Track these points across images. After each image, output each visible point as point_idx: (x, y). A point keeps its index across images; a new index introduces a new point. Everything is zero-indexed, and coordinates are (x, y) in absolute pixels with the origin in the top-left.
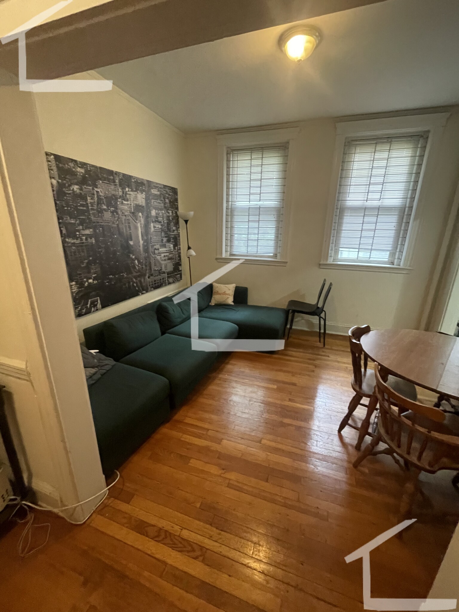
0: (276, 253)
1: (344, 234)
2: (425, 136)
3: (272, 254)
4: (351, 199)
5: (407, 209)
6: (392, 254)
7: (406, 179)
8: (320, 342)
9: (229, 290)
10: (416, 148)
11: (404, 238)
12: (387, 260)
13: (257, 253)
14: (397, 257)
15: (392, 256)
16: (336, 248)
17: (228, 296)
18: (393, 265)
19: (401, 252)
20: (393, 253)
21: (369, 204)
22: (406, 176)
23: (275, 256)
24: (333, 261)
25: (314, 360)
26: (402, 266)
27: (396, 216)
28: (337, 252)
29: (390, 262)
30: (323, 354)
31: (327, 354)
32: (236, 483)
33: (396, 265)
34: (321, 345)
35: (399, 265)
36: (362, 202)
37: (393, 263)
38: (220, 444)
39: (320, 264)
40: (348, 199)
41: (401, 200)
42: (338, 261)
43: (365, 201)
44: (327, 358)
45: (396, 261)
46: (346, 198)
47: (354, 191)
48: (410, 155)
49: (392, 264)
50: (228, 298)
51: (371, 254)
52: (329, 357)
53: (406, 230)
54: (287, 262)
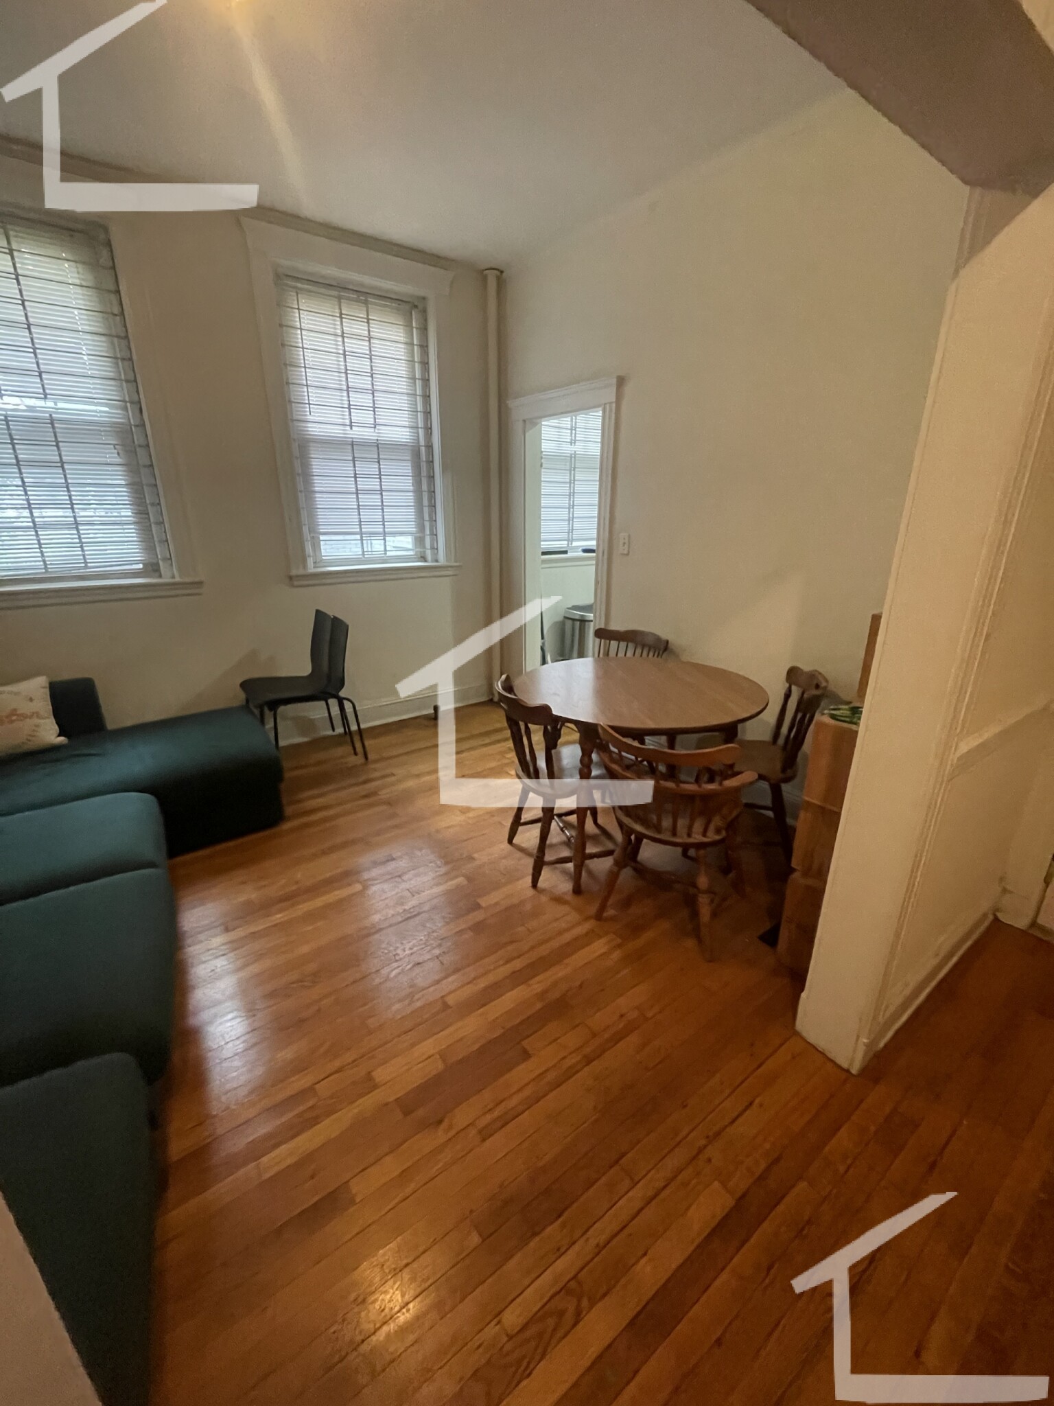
0: (155, 561)
1: (321, 501)
2: (420, 306)
3: (141, 566)
4: (317, 419)
5: (423, 449)
6: (420, 541)
7: (406, 389)
8: (356, 754)
9: (31, 700)
10: (409, 325)
11: (433, 506)
12: (411, 553)
13: (86, 567)
14: (428, 544)
15: (420, 544)
16: (312, 535)
17: (36, 721)
18: (426, 561)
19: (434, 535)
20: (420, 537)
21: (356, 433)
22: (406, 382)
23: (152, 568)
24: (314, 567)
25: (374, 793)
26: (442, 560)
27: (409, 464)
28: (316, 545)
29: (419, 556)
30: (377, 774)
31: (388, 771)
32: (488, 1118)
33: (432, 562)
34: (359, 759)
35: (437, 561)
36: (342, 428)
37: (424, 559)
38: (375, 1087)
39: (291, 578)
40: (310, 418)
41: (408, 430)
42: (325, 564)
43: (348, 428)
44: (393, 779)
45: (429, 554)
46: (306, 415)
47: (316, 401)
48: (402, 339)
49: (422, 559)
50: (37, 726)
51: (385, 542)
52: (393, 775)
53: (432, 492)
54: (199, 584)
